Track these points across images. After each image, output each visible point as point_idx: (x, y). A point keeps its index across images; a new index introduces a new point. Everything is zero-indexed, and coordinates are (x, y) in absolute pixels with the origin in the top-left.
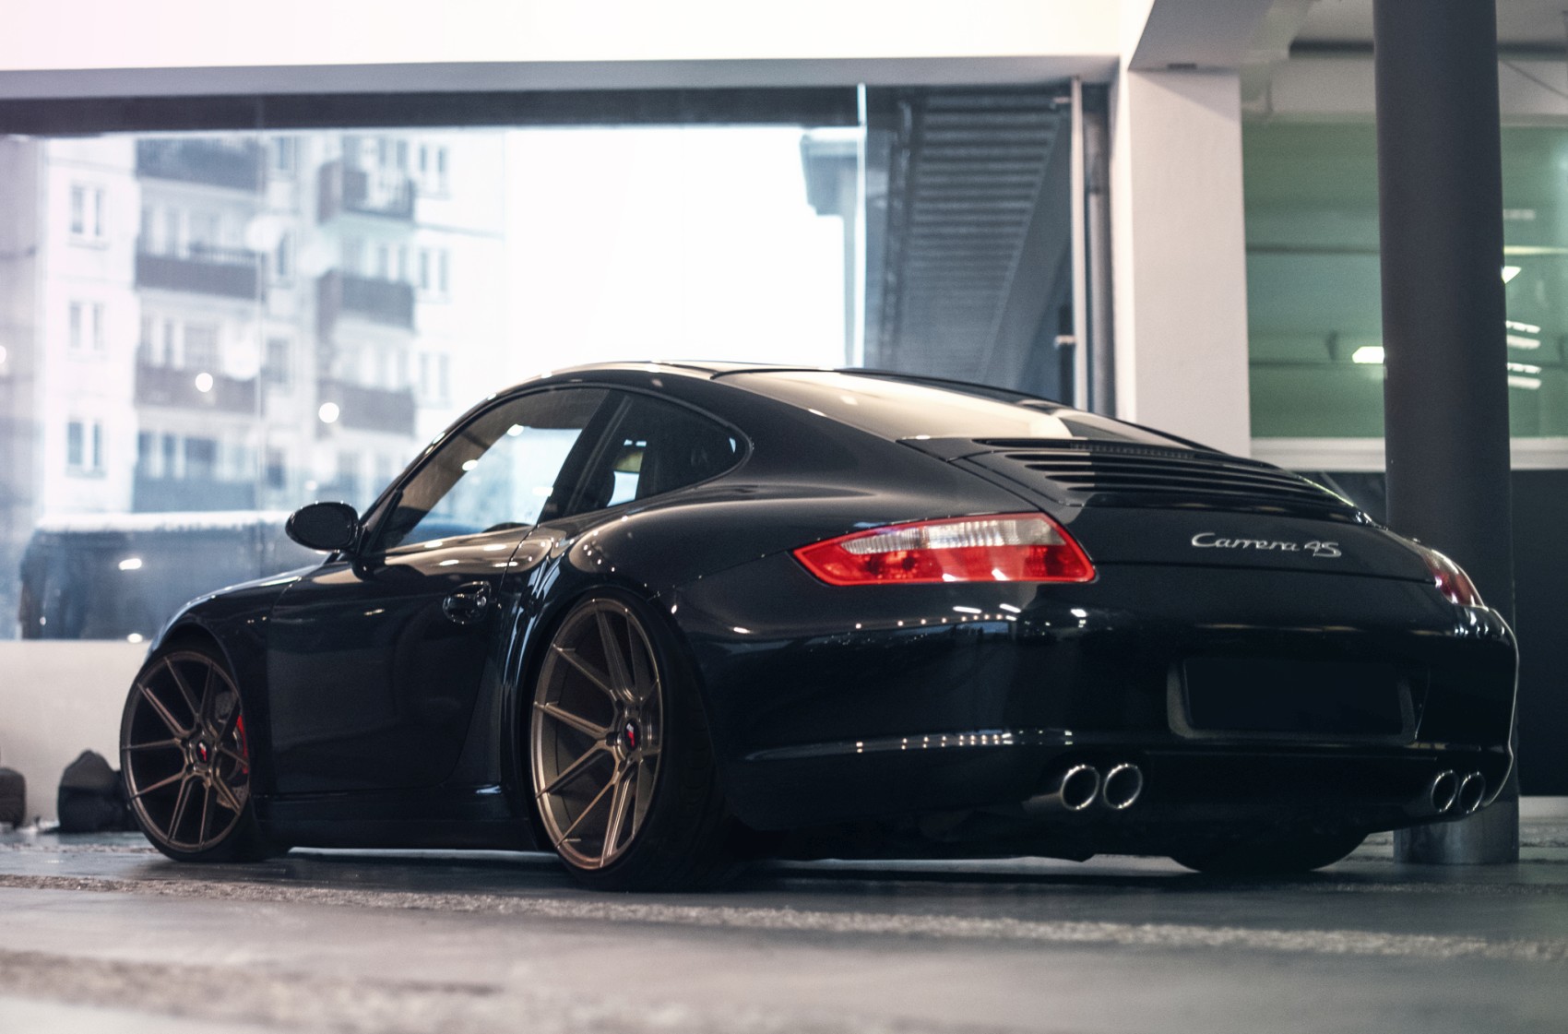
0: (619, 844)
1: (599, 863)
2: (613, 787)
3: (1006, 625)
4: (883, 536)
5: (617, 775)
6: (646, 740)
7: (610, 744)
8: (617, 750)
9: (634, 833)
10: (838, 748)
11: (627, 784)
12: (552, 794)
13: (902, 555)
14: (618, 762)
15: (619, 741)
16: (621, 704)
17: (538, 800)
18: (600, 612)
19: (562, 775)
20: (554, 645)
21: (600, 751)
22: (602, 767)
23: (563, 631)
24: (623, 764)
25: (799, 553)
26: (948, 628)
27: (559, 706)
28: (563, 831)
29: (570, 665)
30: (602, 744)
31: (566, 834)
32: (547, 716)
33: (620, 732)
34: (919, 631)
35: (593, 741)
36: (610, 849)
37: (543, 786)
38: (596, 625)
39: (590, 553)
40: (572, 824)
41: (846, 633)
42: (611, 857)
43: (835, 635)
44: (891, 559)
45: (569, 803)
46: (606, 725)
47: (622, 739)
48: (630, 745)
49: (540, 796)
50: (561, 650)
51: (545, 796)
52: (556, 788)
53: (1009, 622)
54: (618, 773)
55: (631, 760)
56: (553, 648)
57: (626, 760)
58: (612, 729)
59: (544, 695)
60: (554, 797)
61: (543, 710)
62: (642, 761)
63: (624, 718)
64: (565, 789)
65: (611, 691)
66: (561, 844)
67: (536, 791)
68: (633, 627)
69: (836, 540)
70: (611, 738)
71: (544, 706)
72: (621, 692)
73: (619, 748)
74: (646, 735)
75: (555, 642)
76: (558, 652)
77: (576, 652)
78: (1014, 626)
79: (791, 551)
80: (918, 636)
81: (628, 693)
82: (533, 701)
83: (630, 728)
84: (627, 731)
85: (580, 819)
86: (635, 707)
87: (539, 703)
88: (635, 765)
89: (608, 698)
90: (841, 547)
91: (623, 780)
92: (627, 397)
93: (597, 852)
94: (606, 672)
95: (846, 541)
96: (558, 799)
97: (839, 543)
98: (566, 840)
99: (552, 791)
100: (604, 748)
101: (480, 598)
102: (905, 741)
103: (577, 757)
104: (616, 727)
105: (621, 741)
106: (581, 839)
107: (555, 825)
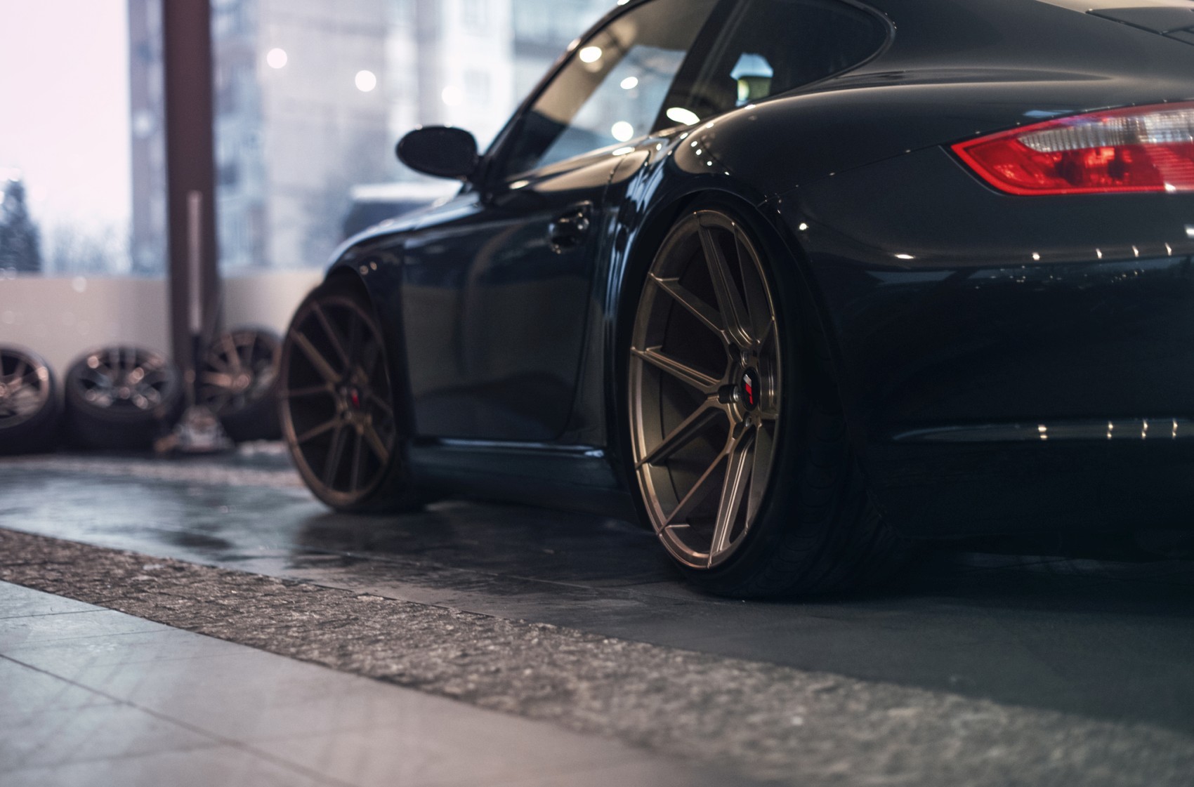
0: (733, 536)
1: (707, 560)
2: (726, 458)
4: (1072, 129)
5: (732, 442)
6: (767, 397)
7: (723, 401)
8: (732, 409)
9: (747, 526)
10: (1016, 432)
11: (744, 455)
12: (654, 464)
13: (1108, 154)
14: (733, 423)
15: (735, 397)
16: (736, 349)
17: (638, 472)
18: (704, 228)
19: (668, 438)
20: (652, 275)
21: (711, 410)
22: (716, 430)
23: (661, 258)
24: (740, 426)
25: (958, 148)
26: (1177, 261)
27: (663, 351)
28: (666, 513)
29: (674, 300)
30: (714, 400)
31: (670, 518)
32: (648, 365)
33: (736, 385)
34: (1129, 266)
35: (705, 397)
36: (721, 543)
37: (644, 454)
38: (701, 248)
40: (679, 502)
41: (1019, 266)
42: (725, 552)
43: (1006, 267)
44: (1091, 161)
45: (674, 474)
46: (718, 374)
47: (739, 393)
48: (751, 400)
49: (640, 468)
50: (661, 280)
51: (647, 468)
52: (659, 456)
54: (733, 439)
55: (750, 421)
56: (651, 278)
57: (743, 424)
58: (725, 381)
59: (642, 338)
60: (657, 468)
61: (641, 357)
62: (761, 425)
63: (740, 367)
64: (672, 457)
65: (722, 331)
66: (663, 532)
67: (636, 461)
68: (742, 246)
69: (1010, 132)
70: (725, 393)
71: (643, 352)
72: (736, 333)
73: (734, 405)
74: (766, 389)
75: (653, 271)
76: (657, 283)
77: (680, 282)
79: (947, 146)
80: (1130, 273)
81: (744, 334)
82: (630, 346)
83: (747, 380)
84: (743, 383)
85: (689, 495)
86: (752, 353)
87: (637, 348)
88: (753, 428)
89: (718, 340)
90: (1019, 142)
91: (738, 449)
93: (705, 544)
94: (715, 305)
95: (1025, 134)
96: (663, 471)
97: (1015, 137)
98: (670, 526)
99: (656, 459)
100: (715, 405)
101: (581, 221)
102: (1111, 426)
103: (686, 416)
104: (731, 379)
105: (737, 397)
106: (688, 525)
107: (657, 505)
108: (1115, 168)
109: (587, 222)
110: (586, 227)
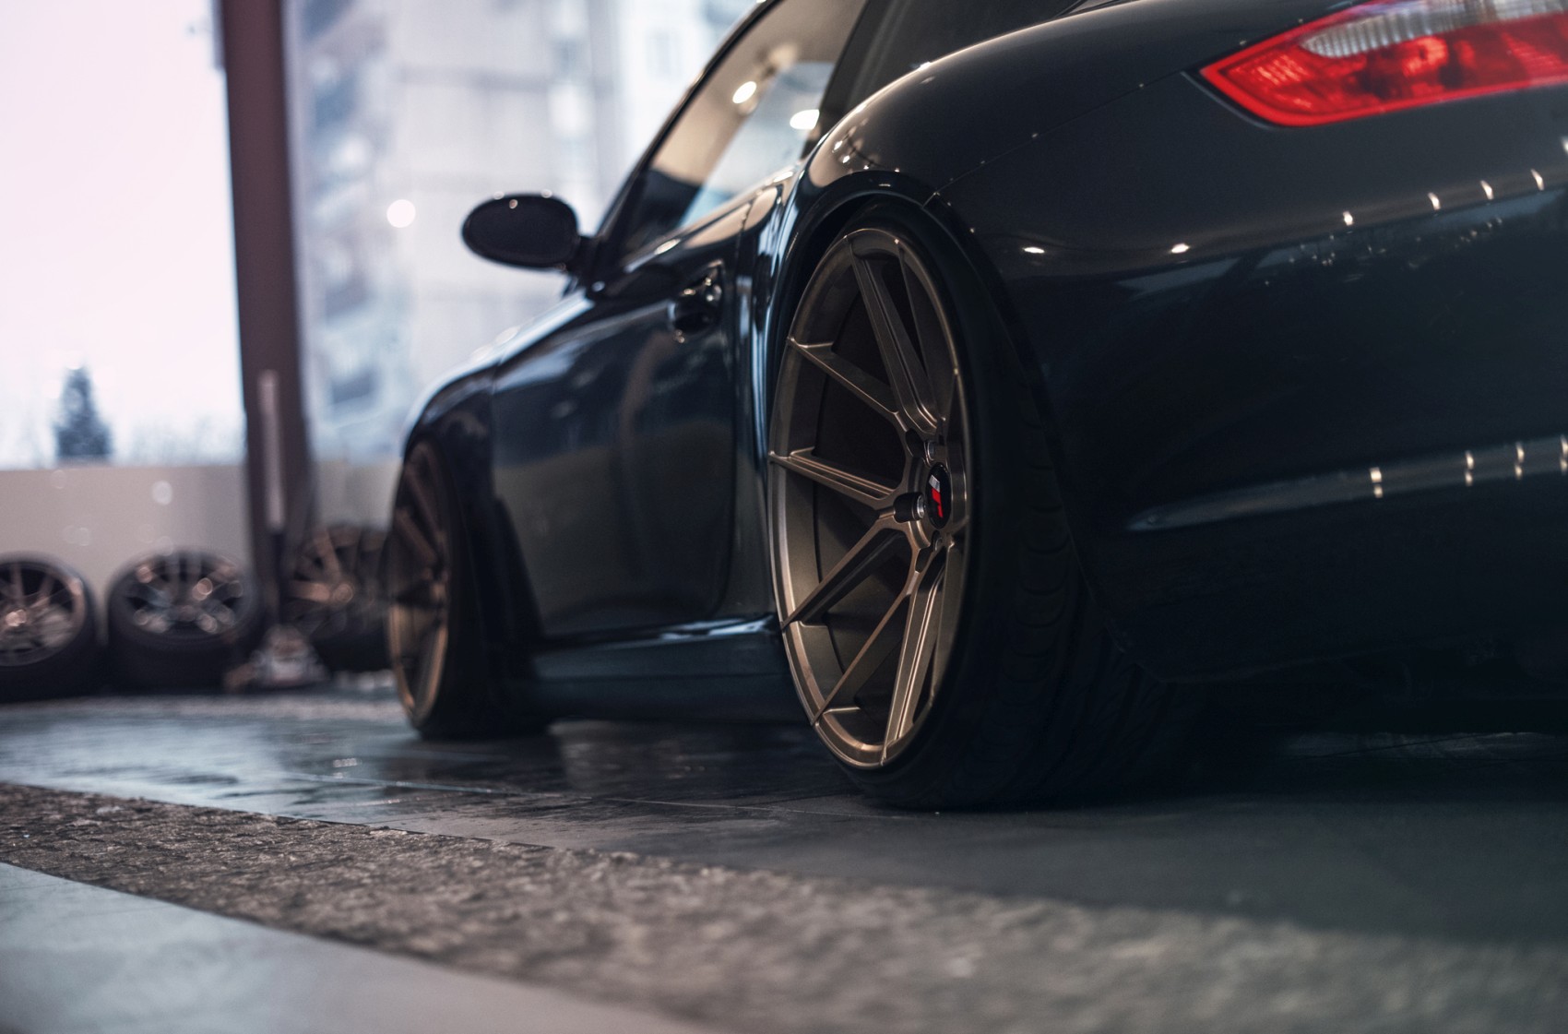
1: (880, 753)
2: (907, 600)
5: (915, 576)
6: (961, 502)
7: (900, 519)
8: (915, 529)
9: (933, 694)
11: (932, 593)
12: (807, 622)
13: (1436, 51)
14: (916, 550)
15: (920, 511)
16: (916, 439)
17: (784, 635)
18: (861, 258)
19: (827, 578)
20: (793, 340)
21: (887, 532)
22: (892, 564)
23: (806, 310)
24: (925, 553)
25: (1210, 72)
26: (1551, 197)
27: (815, 455)
28: (825, 692)
29: (828, 377)
30: (888, 518)
31: (831, 697)
32: (795, 477)
33: (919, 493)
34: (1481, 215)
35: (877, 514)
36: (900, 724)
37: (792, 608)
38: (859, 295)
39: (846, 159)
41: (1326, 237)
42: (904, 739)
43: (1306, 241)
44: (1413, 64)
45: (838, 635)
46: (893, 481)
47: (924, 504)
49: (787, 629)
50: (806, 347)
51: (796, 627)
52: (814, 611)
54: (917, 572)
55: (939, 544)
56: (791, 346)
57: (932, 546)
58: (903, 488)
59: (783, 436)
60: (811, 627)
61: (783, 465)
62: (952, 545)
63: (924, 466)
64: (833, 610)
65: (895, 414)
66: (820, 719)
67: (781, 619)
68: (912, 275)
69: (1288, 36)
70: (904, 506)
71: (785, 455)
72: (914, 413)
73: (918, 523)
74: (959, 491)
75: (793, 335)
76: (800, 352)
77: (833, 349)
79: (1193, 71)
80: (1481, 228)
81: (925, 413)
82: (768, 450)
84: (929, 487)
85: (855, 662)
86: (940, 442)
88: (945, 554)
89: (891, 427)
90: (1301, 47)
91: (924, 586)
93: (874, 730)
94: (884, 378)
95: (1310, 34)
96: (819, 631)
97: (1298, 41)
98: (831, 710)
99: (809, 616)
100: (893, 527)
101: (710, 290)
102: (1470, 461)
103: (850, 546)
104: (911, 485)
105: (922, 511)
106: (857, 708)
107: (812, 682)
108: (1449, 74)
109: (718, 289)
110: (718, 298)
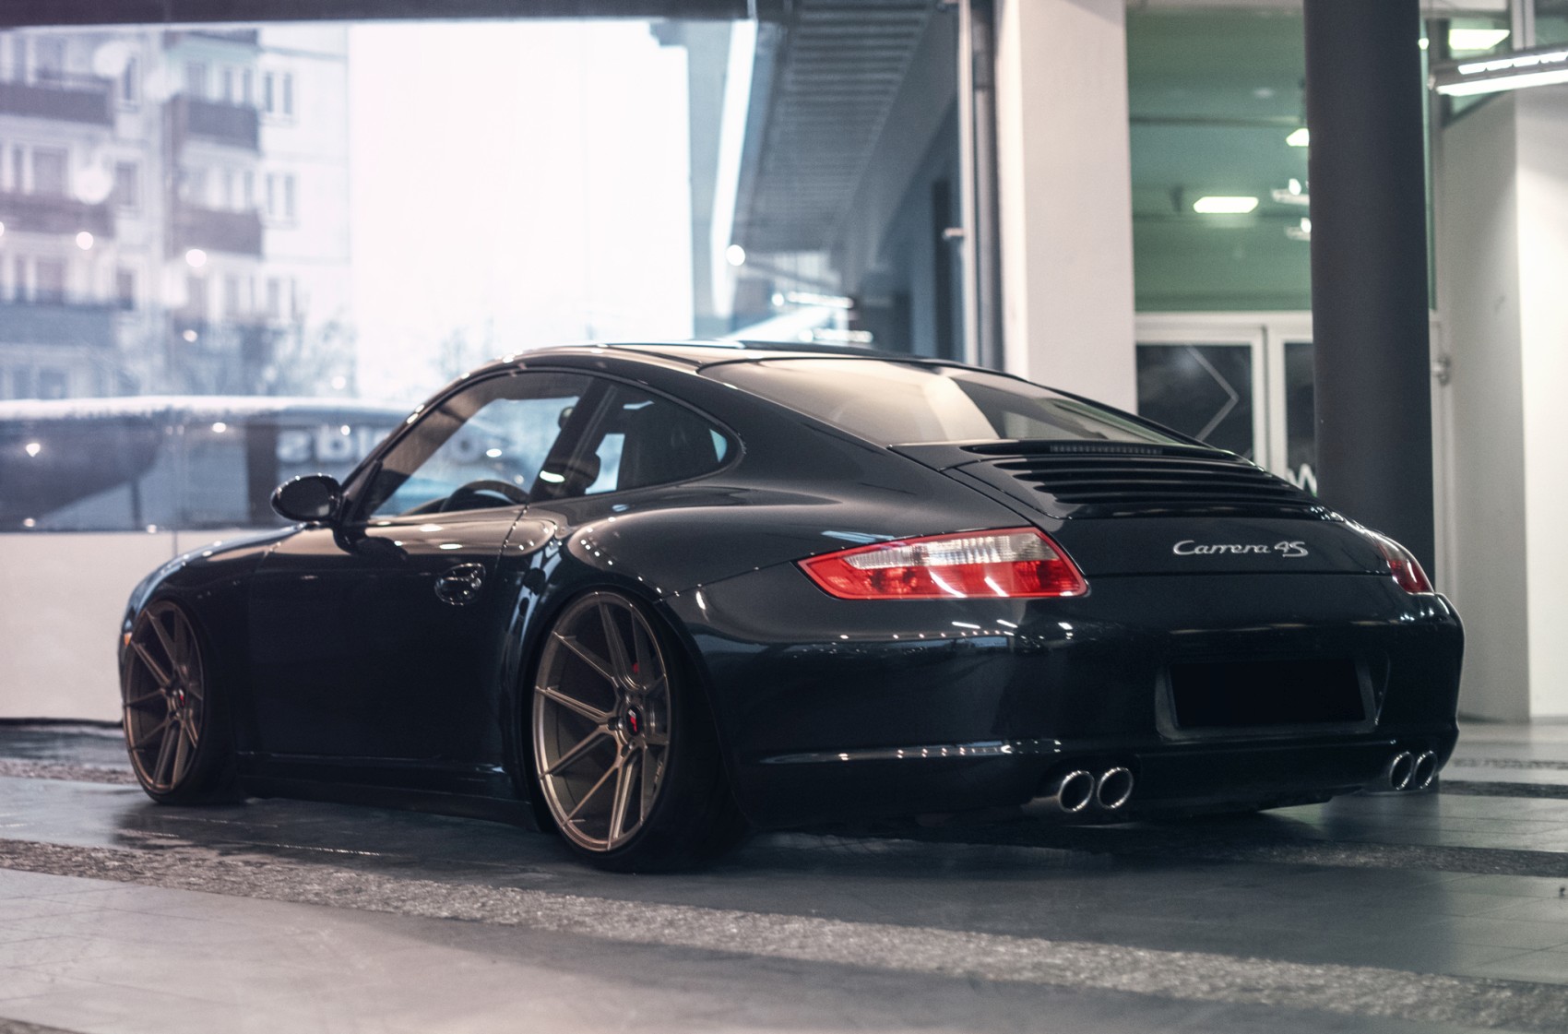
0: (625, 828)
1: (606, 845)
2: (616, 771)
3: (1004, 640)
4: (885, 552)
5: (620, 760)
6: (649, 727)
7: (612, 728)
8: (619, 734)
9: (642, 819)
11: (630, 769)
12: (555, 775)
13: (902, 570)
14: (620, 746)
15: (620, 725)
16: (622, 691)
17: (542, 781)
18: (603, 603)
19: (564, 758)
20: (556, 634)
21: (602, 735)
22: (605, 752)
23: (566, 620)
24: (625, 748)
25: (803, 564)
26: (947, 642)
27: (560, 690)
28: (567, 812)
29: (572, 653)
30: (604, 728)
31: (571, 815)
32: (548, 700)
33: (622, 717)
34: (918, 645)
35: (594, 726)
36: (616, 832)
37: (546, 768)
38: (599, 616)
39: (588, 546)
40: (576, 805)
42: (618, 842)
44: (891, 574)
45: (571, 784)
46: (608, 708)
47: (623, 723)
48: (634, 729)
49: (544, 778)
50: (562, 637)
51: (548, 777)
52: (558, 771)
53: (1007, 636)
54: (621, 757)
55: (634, 744)
56: (554, 636)
57: (629, 745)
58: (612, 714)
59: (545, 683)
60: (557, 778)
61: (543, 694)
62: (645, 747)
63: (625, 704)
64: (568, 771)
65: (612, 677)
66: (566, 826)
67: (539, 772)
68: (638, 623)
69: (839, 554)
70: (612, 723)
71: (545, 690)
72: (623, 679)
73: (621, 732)
74: (648, 722)
75: (554, 631)
76: (559, 640)
77: (578, 640)
78: (1012, 641)
79: (795, 562)
80: (917, 649)
81: (630, 681)
82: (535, 685)
83: (631, 713)
84: (628, 716)
85: (583, 802)
86: (637, 695)
87: (540, 687)
88: (638, 751)
89: (610, 684)
90: (844, 561)
91: (626, 765)
92: (612, 387)
93: (604, 833)
94: (608, 659)
95: (849, 555)
96: (561, 780)
97: (842, 557)
98: (572, 822)
99: (555, 772)
100: (606, 732)
101: (474, 580)
103: (579, 741)
104: (618, 712)
105: (622, 726)
106: (583, 820)
107: (559, 806)
109: (479, 581)
110: (480, 587)
